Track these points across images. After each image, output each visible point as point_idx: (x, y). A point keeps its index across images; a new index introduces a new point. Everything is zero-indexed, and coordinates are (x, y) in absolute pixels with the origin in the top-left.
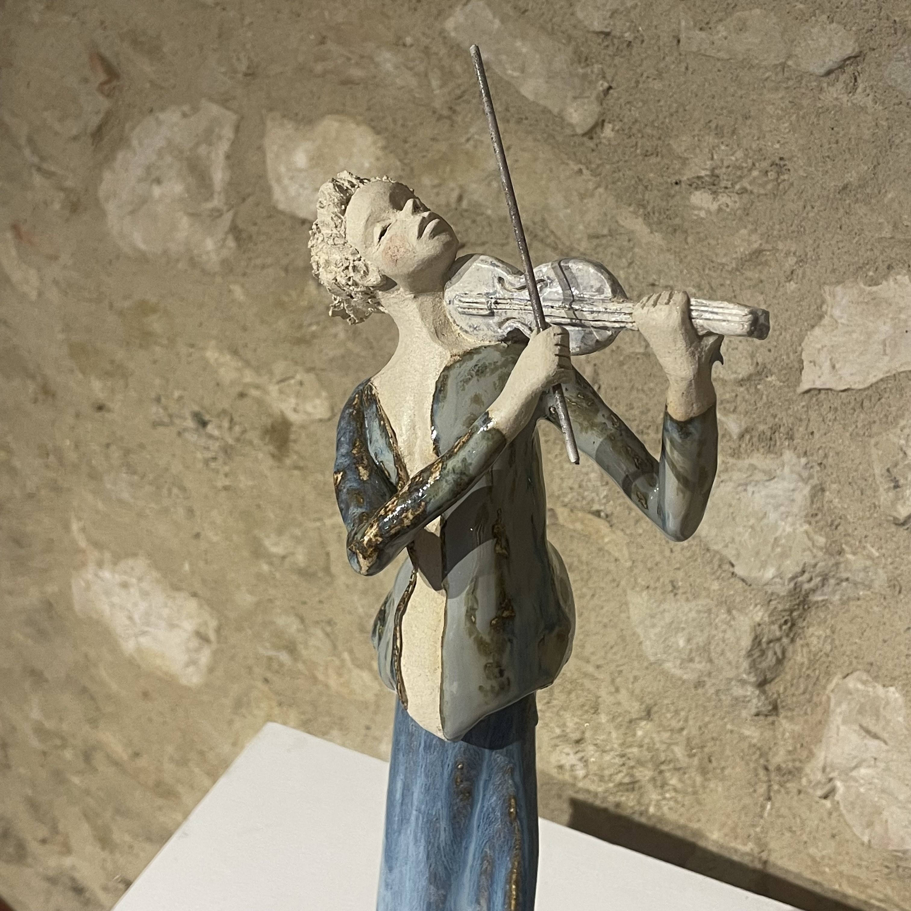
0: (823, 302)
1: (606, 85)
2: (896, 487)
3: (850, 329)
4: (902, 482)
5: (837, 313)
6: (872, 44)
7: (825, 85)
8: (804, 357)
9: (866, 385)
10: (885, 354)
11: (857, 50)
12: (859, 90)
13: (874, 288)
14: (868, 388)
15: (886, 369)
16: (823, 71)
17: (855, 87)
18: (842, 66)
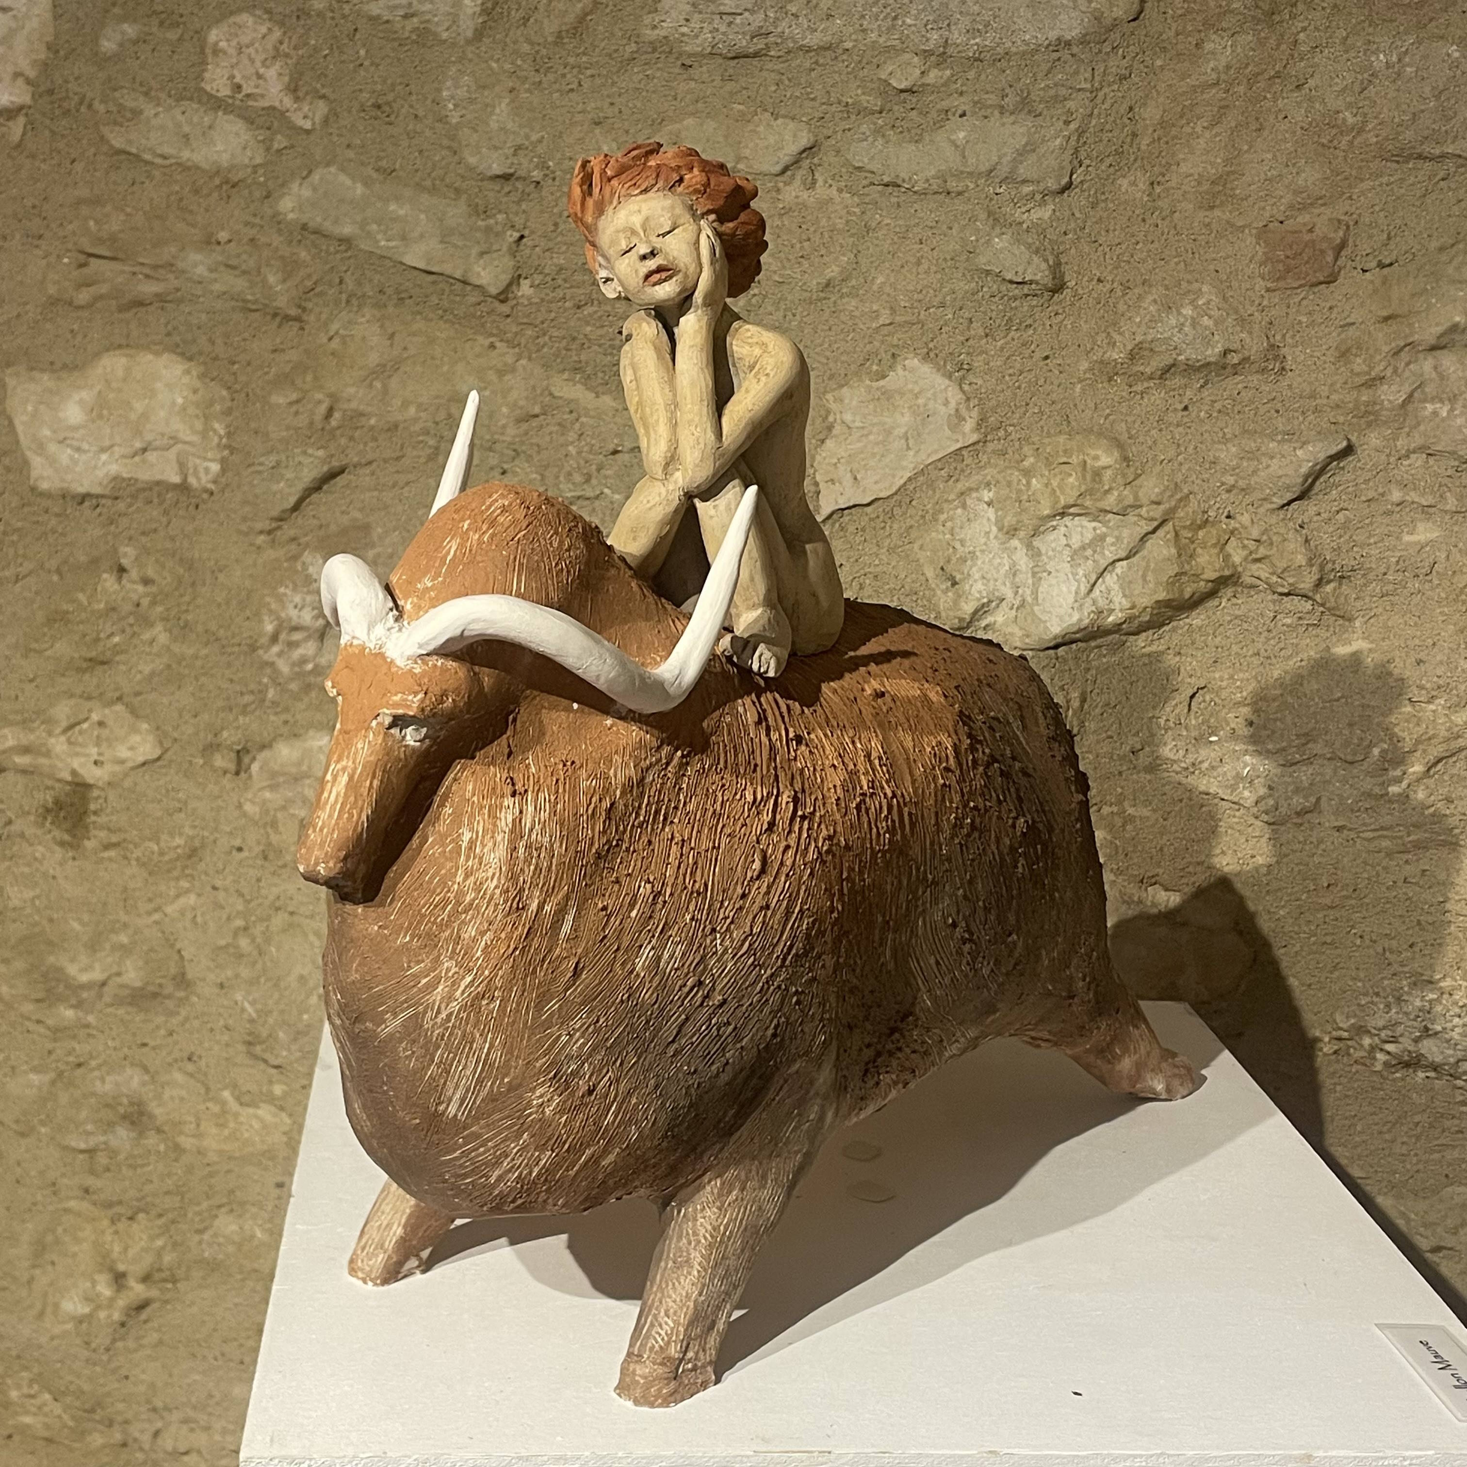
0: (828, 412)
1: (517, 235)
2: (954, 584)
3: (865, 432)
4: (958, 577)
5: (848, 417)
6: (826, 132)
7: (781, 185)
8: (818, 478)
9: (894, 490)
10: (908, 448)
11: (812, 139)
12: (820, 183)
13: (882, 383)
14: (896, 493)
15: (912, 466)
16: (778, 168)
17: (814, 182)
18: (797, 162)
